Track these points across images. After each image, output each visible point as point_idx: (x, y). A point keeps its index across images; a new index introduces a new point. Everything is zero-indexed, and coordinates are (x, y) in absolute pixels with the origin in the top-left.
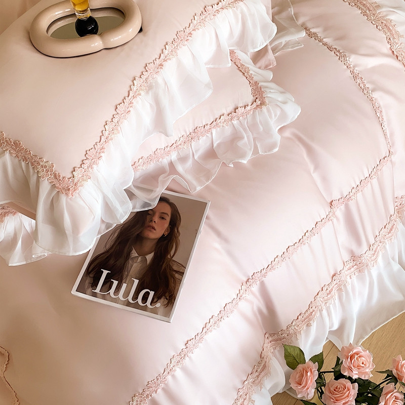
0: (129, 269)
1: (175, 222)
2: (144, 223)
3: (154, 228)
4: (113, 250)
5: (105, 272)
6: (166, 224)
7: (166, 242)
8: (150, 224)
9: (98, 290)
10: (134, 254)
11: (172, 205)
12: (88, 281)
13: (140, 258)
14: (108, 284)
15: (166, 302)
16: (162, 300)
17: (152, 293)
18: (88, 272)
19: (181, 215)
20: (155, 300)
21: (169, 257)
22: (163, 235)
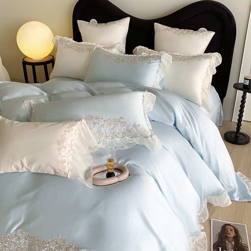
0: (228, 247)
1: (236, 231)
2: (225, 233)
3: (230, 234)
4: (219, 241)
5: (220, 248)
6: (234, 233)
7: (236, 238)
8: (228, 232)
10: (227, 242)
11: (232, 226)
13: (230, 243)
21: (240, 242)
22: (234, 236)
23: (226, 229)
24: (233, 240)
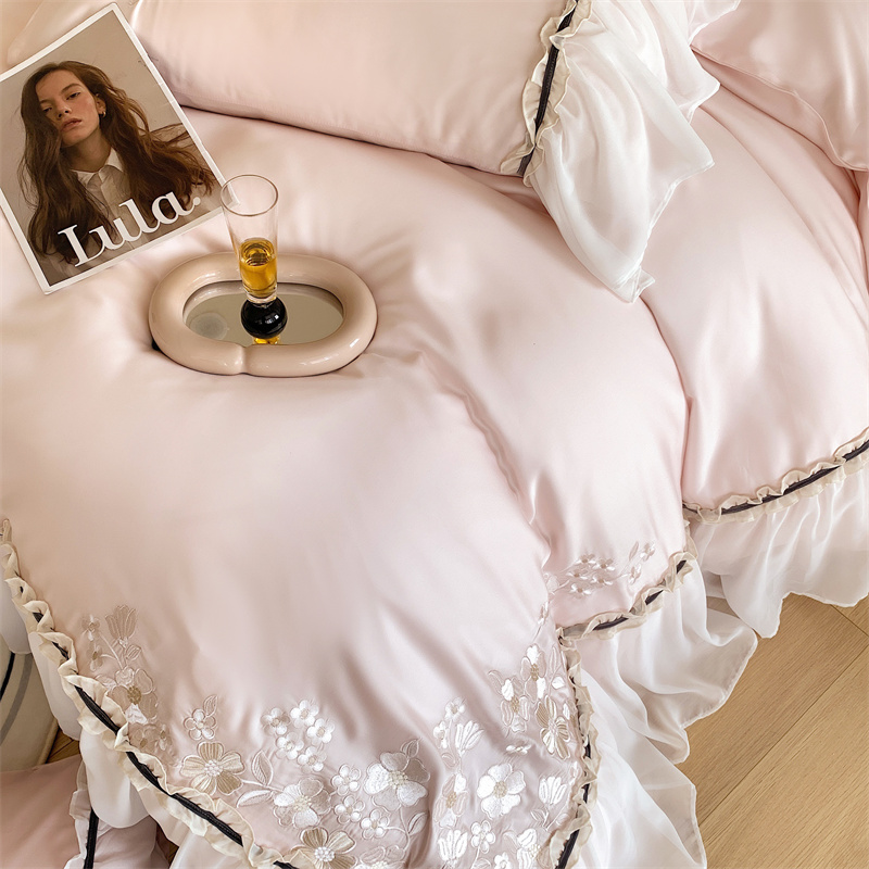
0: (101, 200)
1: (96, 83)
2: (54, 131)
3: (75, 121)
5: (70, 232)
6: (90, 99)
7: (114, 120)
8: (64, 120)
9: (83, 259)
10: (85, 176)
13: (100, 175)
14: (90, 241)
15: (203, 188)
16: (195, 190)
17: (171, 197)
19: (95, 66)
20: (185, 200)
21: (141, 133)
22: (100, 116)
24: (106, 144)
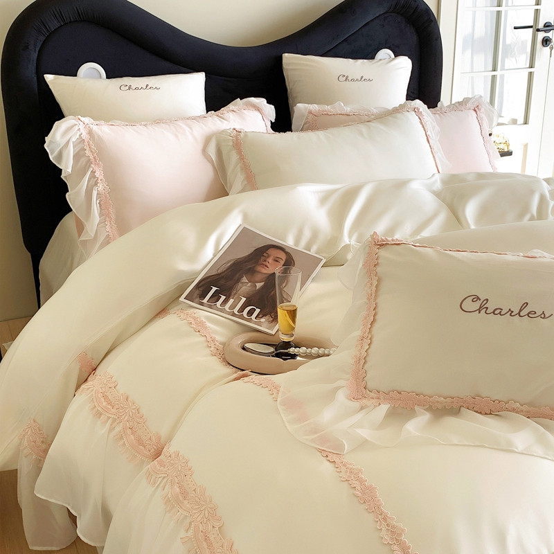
2: (257, 263)
3: (266, 266)
5: (214, 289)
8: (264, 263)
9: (205, 301)
10: (244, 279)
11: (287, 253)
12: (197, 292)
13: (249, 284)
14: (216, 297)
15: (271, 319)
16: (267, 317)
17: (258, 311)
18: (198, 286)
20: (260, 316)
23: (265, 254)
24: (265, 279)
